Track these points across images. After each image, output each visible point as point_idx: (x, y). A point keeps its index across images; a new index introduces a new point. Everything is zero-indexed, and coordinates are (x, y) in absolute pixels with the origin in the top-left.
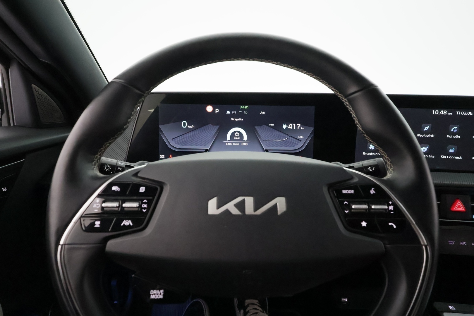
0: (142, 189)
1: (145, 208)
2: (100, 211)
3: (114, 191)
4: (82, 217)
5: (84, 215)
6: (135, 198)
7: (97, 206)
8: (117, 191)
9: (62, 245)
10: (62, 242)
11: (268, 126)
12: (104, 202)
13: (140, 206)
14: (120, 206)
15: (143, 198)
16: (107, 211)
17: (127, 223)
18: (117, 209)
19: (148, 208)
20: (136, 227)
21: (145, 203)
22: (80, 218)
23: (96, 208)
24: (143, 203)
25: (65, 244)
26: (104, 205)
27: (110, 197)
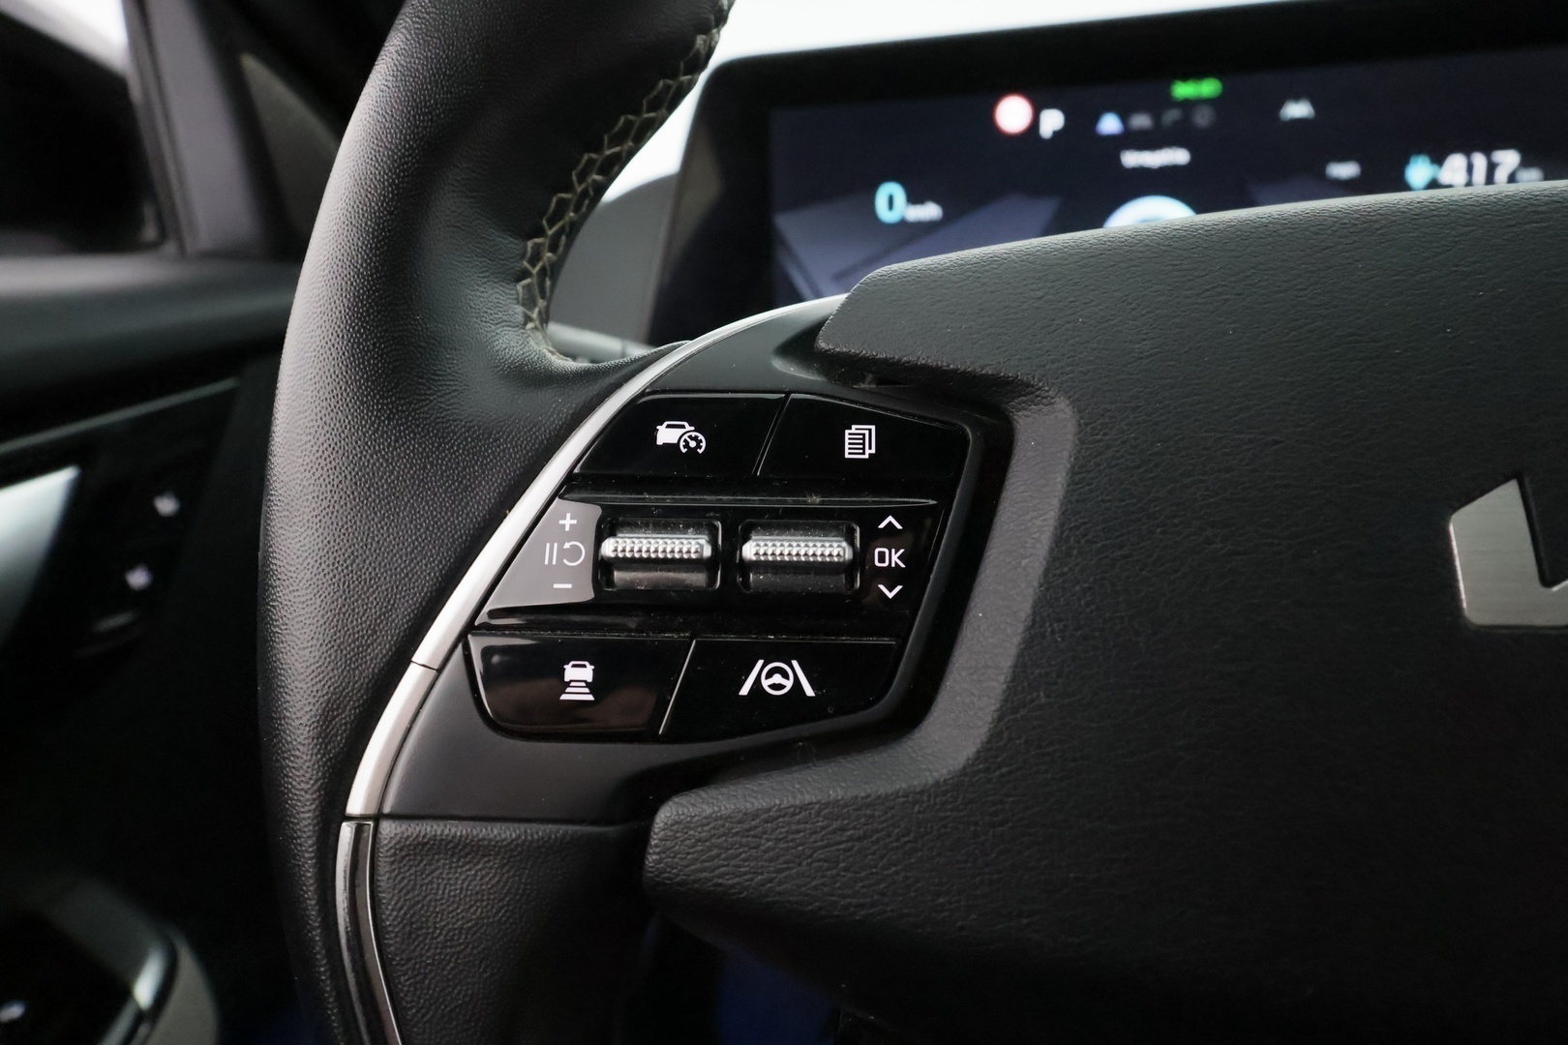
0: (859, 442)
1: (891, 576)
2: (587, 594)
3: (672, 448)
4: (470, 628)
5: (482, 618)
6: (814, 500)
7: (562, 553)
8: (692, 451)
9: (360, 821)
10: (358, 802)
11: (1322, 176)
12: (607, 527)
13: (862, 558)
14: (726, 558)
15: (868, 501)
16: (629, 591)
17: (777, 679)
18: (698, 579)
19: (911, 576)
20: (842, 711)
21: (890, 536)
22: (462, 638)
23: (560, 572)
24: (872, 536)
25: (378, 817)
26: (609, 548)
27: (649, 499)
